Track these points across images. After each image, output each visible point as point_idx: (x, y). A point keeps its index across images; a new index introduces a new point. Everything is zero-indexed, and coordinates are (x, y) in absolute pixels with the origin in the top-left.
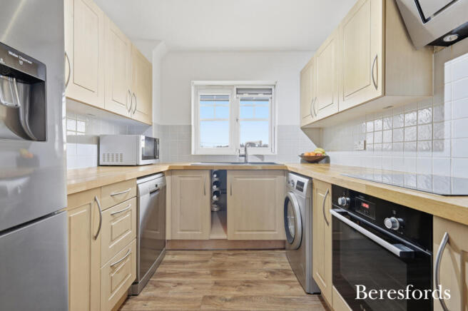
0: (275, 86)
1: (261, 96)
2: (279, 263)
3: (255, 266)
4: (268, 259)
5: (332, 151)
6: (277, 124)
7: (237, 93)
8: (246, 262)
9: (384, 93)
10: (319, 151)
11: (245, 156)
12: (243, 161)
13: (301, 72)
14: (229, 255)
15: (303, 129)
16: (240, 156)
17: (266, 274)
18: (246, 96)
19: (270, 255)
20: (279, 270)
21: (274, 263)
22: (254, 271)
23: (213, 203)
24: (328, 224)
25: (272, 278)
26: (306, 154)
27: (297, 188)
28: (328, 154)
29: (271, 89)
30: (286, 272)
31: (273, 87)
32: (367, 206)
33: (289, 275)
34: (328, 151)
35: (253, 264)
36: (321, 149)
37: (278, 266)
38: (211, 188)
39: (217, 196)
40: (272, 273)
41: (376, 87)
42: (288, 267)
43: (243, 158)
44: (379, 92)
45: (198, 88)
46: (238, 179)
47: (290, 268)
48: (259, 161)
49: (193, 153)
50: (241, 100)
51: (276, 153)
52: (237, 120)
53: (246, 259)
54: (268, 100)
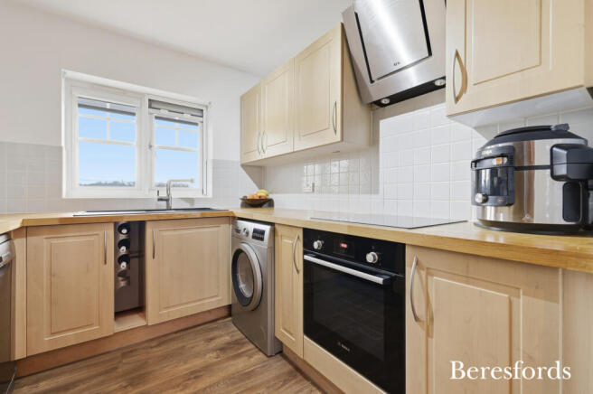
0: (207, 107)
1: (187, 117)
2: (228, 334)
3: (197, 349)
4: (212, 335)
5: (276, 193)
6: (211, 157)
7: (150, 107)
8: (183, 347)
9: (342, 139)
10: (263, 193)
11: (167, 200)
12: (165, 208)
13: (242, 98)
14: (151, 347)
15: (243, 166)
16: (160, 200)
17: (215, 354)
18: (164, 113)
19: (212, 329)
20: (229, 343)
21: (222, 336)
22: (197, 355)
23: (120, 274)
24: (298, 271)
25: (223, 356)
26: (249, 197)
27: (254, 237)
28: (271, 196)
29: (202, 110)
30: (238, 343)
31: (204, 109)
32: (345, 246)
33: (244, 344)
34: (271, 193)
35: (192, 347)
36: (263, 190)
37: (227, 339)
38: (116, 251)
39: (128, 263)
40: (222, 349)
41: (335, 131)
42: (239, 335)
43: (164, 203)
44: (338, 138)
45: (73, 83)
46: (165, 233)
47: (241, 336)
48: (188, 206)
49: (64, 196)
50: (157, 118)
51: (210, 195)
52: (150, 146)
53: (180, 345)
54: (196, 124)
